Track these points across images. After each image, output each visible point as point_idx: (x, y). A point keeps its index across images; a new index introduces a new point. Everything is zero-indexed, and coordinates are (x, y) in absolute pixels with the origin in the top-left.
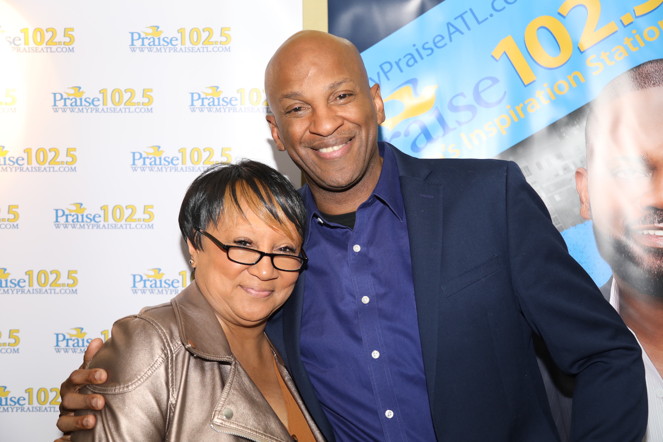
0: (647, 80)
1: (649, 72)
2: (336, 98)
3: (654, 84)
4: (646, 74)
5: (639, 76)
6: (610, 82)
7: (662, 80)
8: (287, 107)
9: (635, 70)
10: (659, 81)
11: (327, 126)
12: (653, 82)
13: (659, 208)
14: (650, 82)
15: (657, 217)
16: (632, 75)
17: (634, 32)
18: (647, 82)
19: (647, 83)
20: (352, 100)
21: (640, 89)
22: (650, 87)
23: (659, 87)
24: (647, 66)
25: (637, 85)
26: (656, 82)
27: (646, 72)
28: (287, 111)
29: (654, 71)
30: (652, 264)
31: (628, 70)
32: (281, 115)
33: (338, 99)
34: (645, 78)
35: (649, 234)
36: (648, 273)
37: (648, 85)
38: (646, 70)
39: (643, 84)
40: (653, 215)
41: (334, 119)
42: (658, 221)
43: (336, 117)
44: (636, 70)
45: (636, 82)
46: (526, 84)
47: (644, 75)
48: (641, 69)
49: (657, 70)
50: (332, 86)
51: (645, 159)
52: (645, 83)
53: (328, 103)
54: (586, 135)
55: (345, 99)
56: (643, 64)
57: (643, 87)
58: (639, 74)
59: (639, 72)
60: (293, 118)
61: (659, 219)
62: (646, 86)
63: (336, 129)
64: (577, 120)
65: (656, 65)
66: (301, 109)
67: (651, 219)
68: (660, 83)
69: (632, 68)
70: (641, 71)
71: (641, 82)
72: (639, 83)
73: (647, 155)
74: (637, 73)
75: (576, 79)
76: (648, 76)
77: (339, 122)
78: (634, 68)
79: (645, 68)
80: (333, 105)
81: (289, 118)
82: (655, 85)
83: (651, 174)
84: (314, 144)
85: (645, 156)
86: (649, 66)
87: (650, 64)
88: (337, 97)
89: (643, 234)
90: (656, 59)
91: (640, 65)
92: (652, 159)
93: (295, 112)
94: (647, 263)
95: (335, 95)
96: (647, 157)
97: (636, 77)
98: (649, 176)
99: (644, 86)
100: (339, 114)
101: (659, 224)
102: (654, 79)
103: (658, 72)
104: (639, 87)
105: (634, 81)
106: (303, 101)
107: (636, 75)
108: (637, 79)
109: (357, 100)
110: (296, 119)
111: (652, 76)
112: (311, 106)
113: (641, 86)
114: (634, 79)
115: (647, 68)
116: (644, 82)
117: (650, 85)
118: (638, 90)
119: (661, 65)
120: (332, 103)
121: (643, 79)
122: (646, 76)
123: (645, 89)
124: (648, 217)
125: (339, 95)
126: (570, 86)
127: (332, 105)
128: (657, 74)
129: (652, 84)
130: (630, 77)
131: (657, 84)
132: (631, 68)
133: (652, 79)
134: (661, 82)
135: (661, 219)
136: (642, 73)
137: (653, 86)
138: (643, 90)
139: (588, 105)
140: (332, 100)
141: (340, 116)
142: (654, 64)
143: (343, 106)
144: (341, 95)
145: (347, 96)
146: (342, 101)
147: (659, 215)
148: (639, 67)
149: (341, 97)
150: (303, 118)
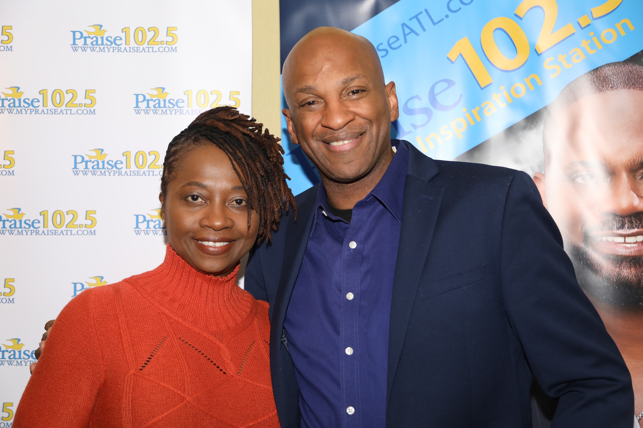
0: (605, 83)
1: (607, 75)
2: (348, 94)
3: (612, 87)
4: (604, 77)
5: (596, 79)
6: (568, 85)
7: (619, 84)
8: (301, 100)
9: (592, 73)
10: (617, 84)
11: (338, 120)
12: (610, 85)
13: (618, 214)
14: (607, 86)
15: (616, 224)
16: (590, 78)
17: (592, 34)
18: (605, 85)
19: (605, 87)
20: (364, 96)
21: (598, 92)
22: (608, 91)
23: (617, 90)
24: (605, 69)
25: (595, 88)
26: (614, 85)
27: (604, 76)
28: (302, 104)
29: (612, 74)
30: (611, 272)
31: (586, 73)
32: (295, 108)
33: (351, 94)
34: (603, 81)
35: (607, 241)
36: (607, 281)
37: (606, 89)
38: (604, 73)
39: (600, 87)
40: (612, 221)
41: (346, 114)
42: (617, 227)
43: (347, 112)
44: (594, 73)
45: (594, 86)
46: (482, 87)
47: (601, 79)
48: (598, 72)
49: (615, 73)
50: (345, 81)
51: (603, 164)
52: (603, 87)
53: (341, 98)
54: (543, 139)
55: (358, 94)
56: (601, 67)
57: (600, 91)
58: (597, 77)
59: (596, 76)
60: (306, 112)
61: (618, 226)
62: (604, 89)
63: (347, 124)
64: (535, 123)
65: (614, 68)
66: (315, 103)
67: (610, 225)
68: (618, 87)
69: (590, 71)
70: (599, 74)
71: (599, 85)
72: (597, 86)
73: (605, 160)
74: (595, 76)
75: (533, 81)
76: (606, 79)
77: (351, 117)
78: (592, 71)
79: (602, 71)
80: (346, 100)
81: (302, 111)
82: (613, 89)
83: (609, 180)
84: (325, 138)
85: (603, 161)
86: (607, 69)
87: (607, 66)
88: (350, 93)
89: (602, 240)
90: (614, 62)
91: (598, 68)
92: (610, 164)
93: (308, 106)
94: (606, 270)
95: (348, 90)
96: (605, 161)
97: (594, 80)
98: (608, 181)
99: (602, 90)
100: (351, 110)
101: (617, 230)
102: (612, 82)
103: (615, 75)
104: (597, 90)
105: (591, 84)
106: (316, 95)
107: (593, 78)
108: (594, 82)
109: (370, 96)
110: (309, 112)
111: (610, 79)
112: (324, 100)
113: (598, 90)
114: (591, 82)
115: (605, 71)
116: (601, 85)
117: (608, 88)
118: (596, 93)
119: (619, 68)
120: (345, 98)
121: (600, 82)
122: (604, 79)
123: (603, 92)
124: (607, 223)
125: (352, 91)
126: (527, 89)
127: (344, 100)
128: (615, 77)
129: (609, 87)
130: (588, 80)
131: (615, 87)
132: (588, 71)
133: (610, 82)
134: (618, 85)
135: (619, 225)
136: (600, 76)
137: (611, 89)
138: (601, 93)
139: (545, 108)
140: (345, 95)
141: (351, 111)
142: (612, 67)
143: (355, 101)
144: (354, 91)
145: (360, 91)
146: (355, 97)
147: (618, 221)
148: (596, 70)
149: (354, 93)
150: (316, 112)
